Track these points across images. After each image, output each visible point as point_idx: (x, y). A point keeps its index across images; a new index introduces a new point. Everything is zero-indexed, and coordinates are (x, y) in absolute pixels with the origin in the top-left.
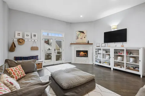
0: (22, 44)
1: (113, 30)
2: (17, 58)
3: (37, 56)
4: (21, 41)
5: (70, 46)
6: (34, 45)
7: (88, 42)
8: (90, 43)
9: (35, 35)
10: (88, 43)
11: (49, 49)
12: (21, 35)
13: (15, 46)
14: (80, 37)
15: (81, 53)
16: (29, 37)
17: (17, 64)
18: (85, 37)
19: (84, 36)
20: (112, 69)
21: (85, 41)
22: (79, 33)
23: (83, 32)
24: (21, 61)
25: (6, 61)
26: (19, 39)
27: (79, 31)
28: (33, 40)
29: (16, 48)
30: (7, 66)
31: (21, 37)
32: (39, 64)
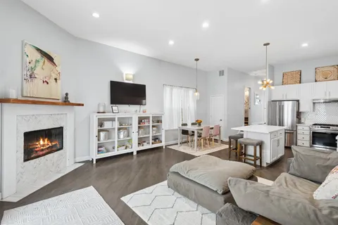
7: (67, 98)
10: (66, 102)
15: (42, 142)
18: (56, 79)
19: (54, 76)
20: (135, 153)
21: (57, 92)
23: (50, 59)
27: (38, 50)
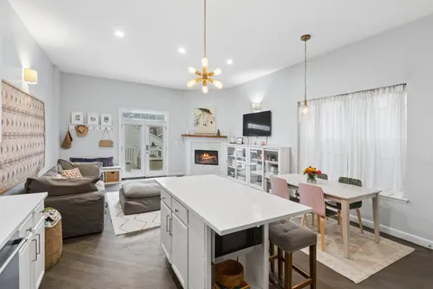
0: (84, 136)
1: (255, 112)
2: (73, 160)
3: (111, 158)
4: (81, 130)
5: (183, 140)
6: (106, 138)
7: (219, 132)
8: (221, 135)
9: (106, 119)
10: (218, 135)
11: (153, 145)
12: (81, 118)
13: (71, 140)
14: (202, 121)
15: (205, 155)
16: (97, 122)
17: (74, 167)
18: (211, 122)
19: (210, 120)
22: (201, 112)
23: (208, 111)
24: (79, 163)
25: (59, 161)
26: (79, 126)
27: (201, 109)
28: (103, 128)
29: (73, 143)
30: (61, 168)
31: (81, 123)
32: (113, 173)
